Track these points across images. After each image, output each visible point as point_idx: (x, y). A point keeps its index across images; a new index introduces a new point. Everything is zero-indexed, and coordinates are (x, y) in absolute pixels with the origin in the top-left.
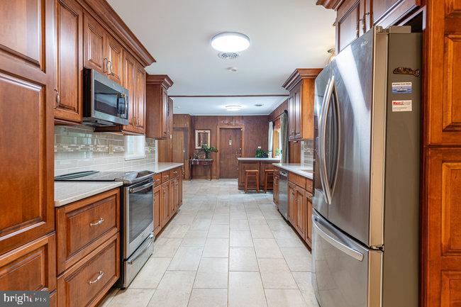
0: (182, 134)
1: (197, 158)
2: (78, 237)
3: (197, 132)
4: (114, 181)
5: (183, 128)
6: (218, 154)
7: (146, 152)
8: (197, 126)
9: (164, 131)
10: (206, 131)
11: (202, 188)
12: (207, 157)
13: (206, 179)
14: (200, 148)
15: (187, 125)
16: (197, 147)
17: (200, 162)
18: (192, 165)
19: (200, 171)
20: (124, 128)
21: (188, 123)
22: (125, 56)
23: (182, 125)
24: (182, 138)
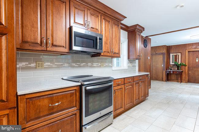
0: (162, 56)
1: (171, 70)
2: (38, 111)
3: (171, 55)
4: (78, 82)
5: (162, 53)
6: (187, 67)
7: (128, 67)
8: (172, 51)
9: (137, 55)
10: (178, 54)
11: (172, 87)
12: (178, 69)
13: (178, 82)
14: (174, 64)
15: (165, 51)
16: (171, 63)
17: (173, 72)
18: (167, 74)
19: (173, 77)
20: (102, 54)
21: (165, 50)
22: (103, 17)
23: (162, 52)
24: (161, 59)
